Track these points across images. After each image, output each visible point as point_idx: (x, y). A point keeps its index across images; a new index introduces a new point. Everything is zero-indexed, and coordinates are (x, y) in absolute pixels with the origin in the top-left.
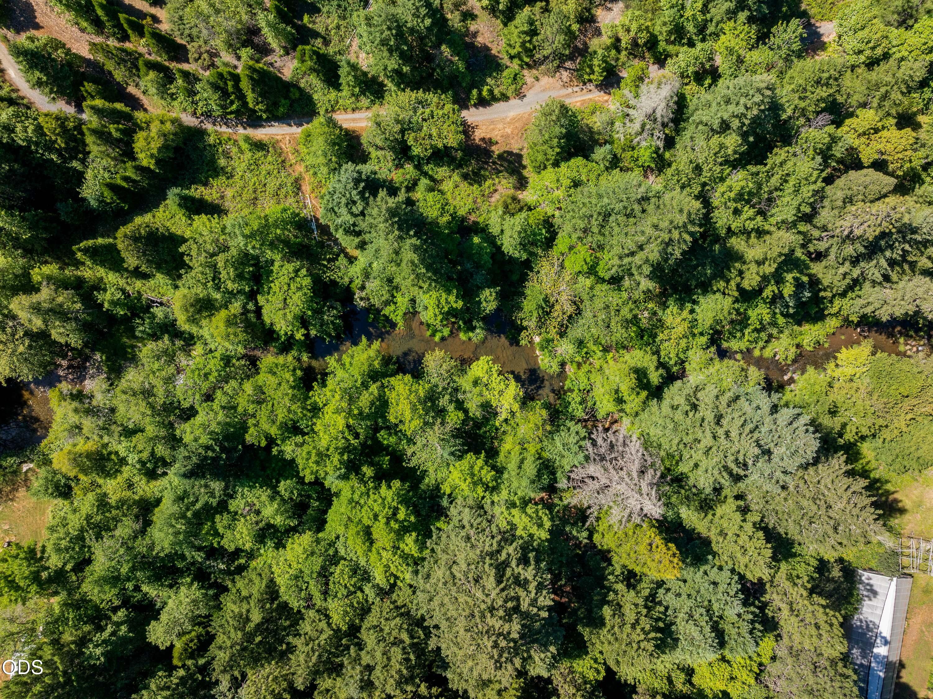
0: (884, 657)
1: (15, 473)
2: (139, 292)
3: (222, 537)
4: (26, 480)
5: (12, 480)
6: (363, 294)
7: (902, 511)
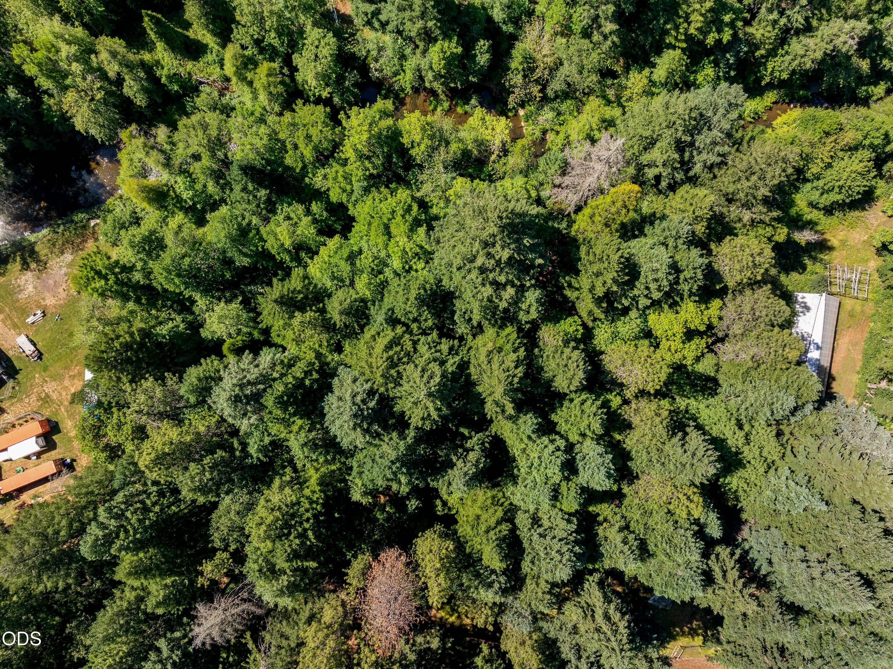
0: (817, 360)
1: (84, 227)
2: (189, 74)
3: (266, 241)
4: (94, 233)
5: (82, 234)
6: (378, 66)
7: (831, 249)
